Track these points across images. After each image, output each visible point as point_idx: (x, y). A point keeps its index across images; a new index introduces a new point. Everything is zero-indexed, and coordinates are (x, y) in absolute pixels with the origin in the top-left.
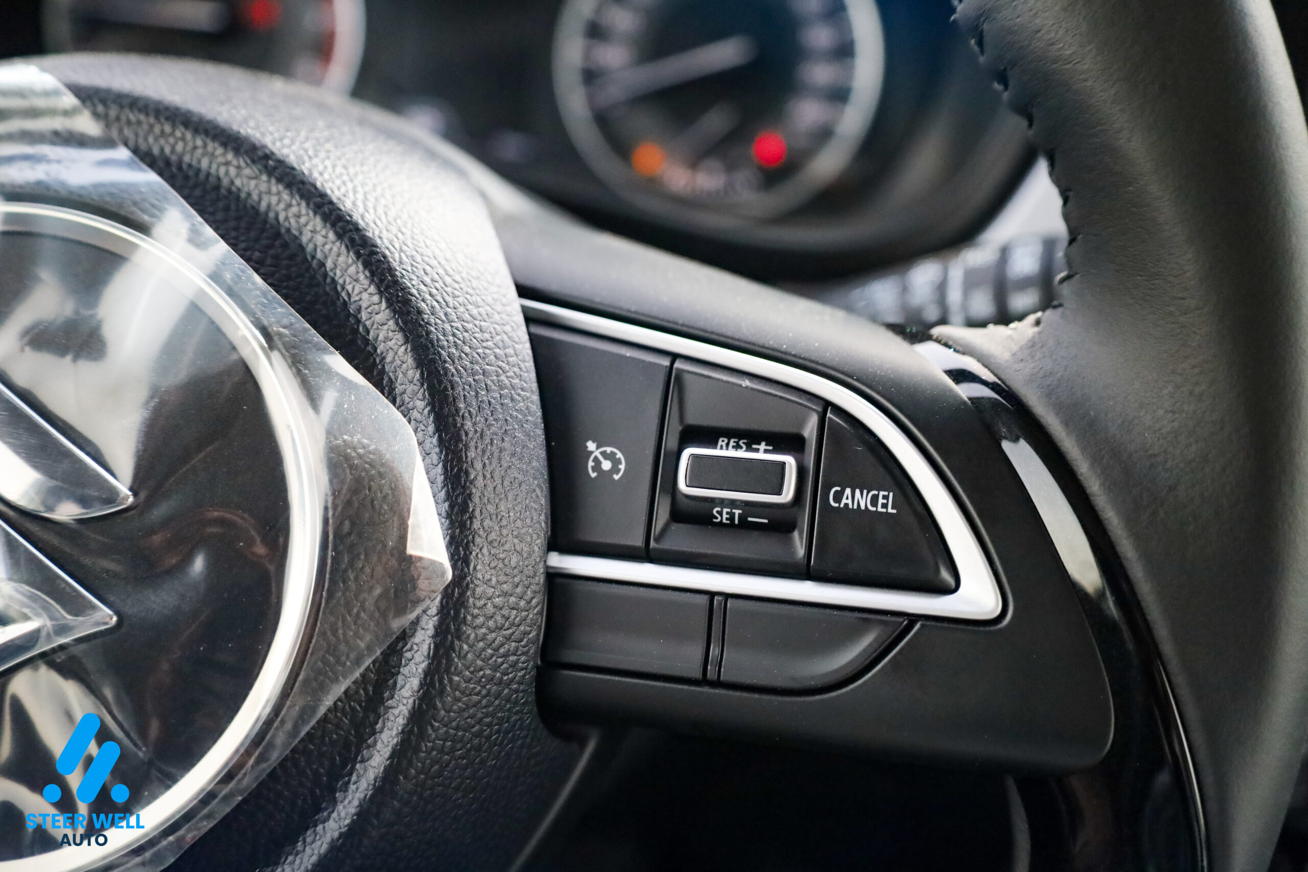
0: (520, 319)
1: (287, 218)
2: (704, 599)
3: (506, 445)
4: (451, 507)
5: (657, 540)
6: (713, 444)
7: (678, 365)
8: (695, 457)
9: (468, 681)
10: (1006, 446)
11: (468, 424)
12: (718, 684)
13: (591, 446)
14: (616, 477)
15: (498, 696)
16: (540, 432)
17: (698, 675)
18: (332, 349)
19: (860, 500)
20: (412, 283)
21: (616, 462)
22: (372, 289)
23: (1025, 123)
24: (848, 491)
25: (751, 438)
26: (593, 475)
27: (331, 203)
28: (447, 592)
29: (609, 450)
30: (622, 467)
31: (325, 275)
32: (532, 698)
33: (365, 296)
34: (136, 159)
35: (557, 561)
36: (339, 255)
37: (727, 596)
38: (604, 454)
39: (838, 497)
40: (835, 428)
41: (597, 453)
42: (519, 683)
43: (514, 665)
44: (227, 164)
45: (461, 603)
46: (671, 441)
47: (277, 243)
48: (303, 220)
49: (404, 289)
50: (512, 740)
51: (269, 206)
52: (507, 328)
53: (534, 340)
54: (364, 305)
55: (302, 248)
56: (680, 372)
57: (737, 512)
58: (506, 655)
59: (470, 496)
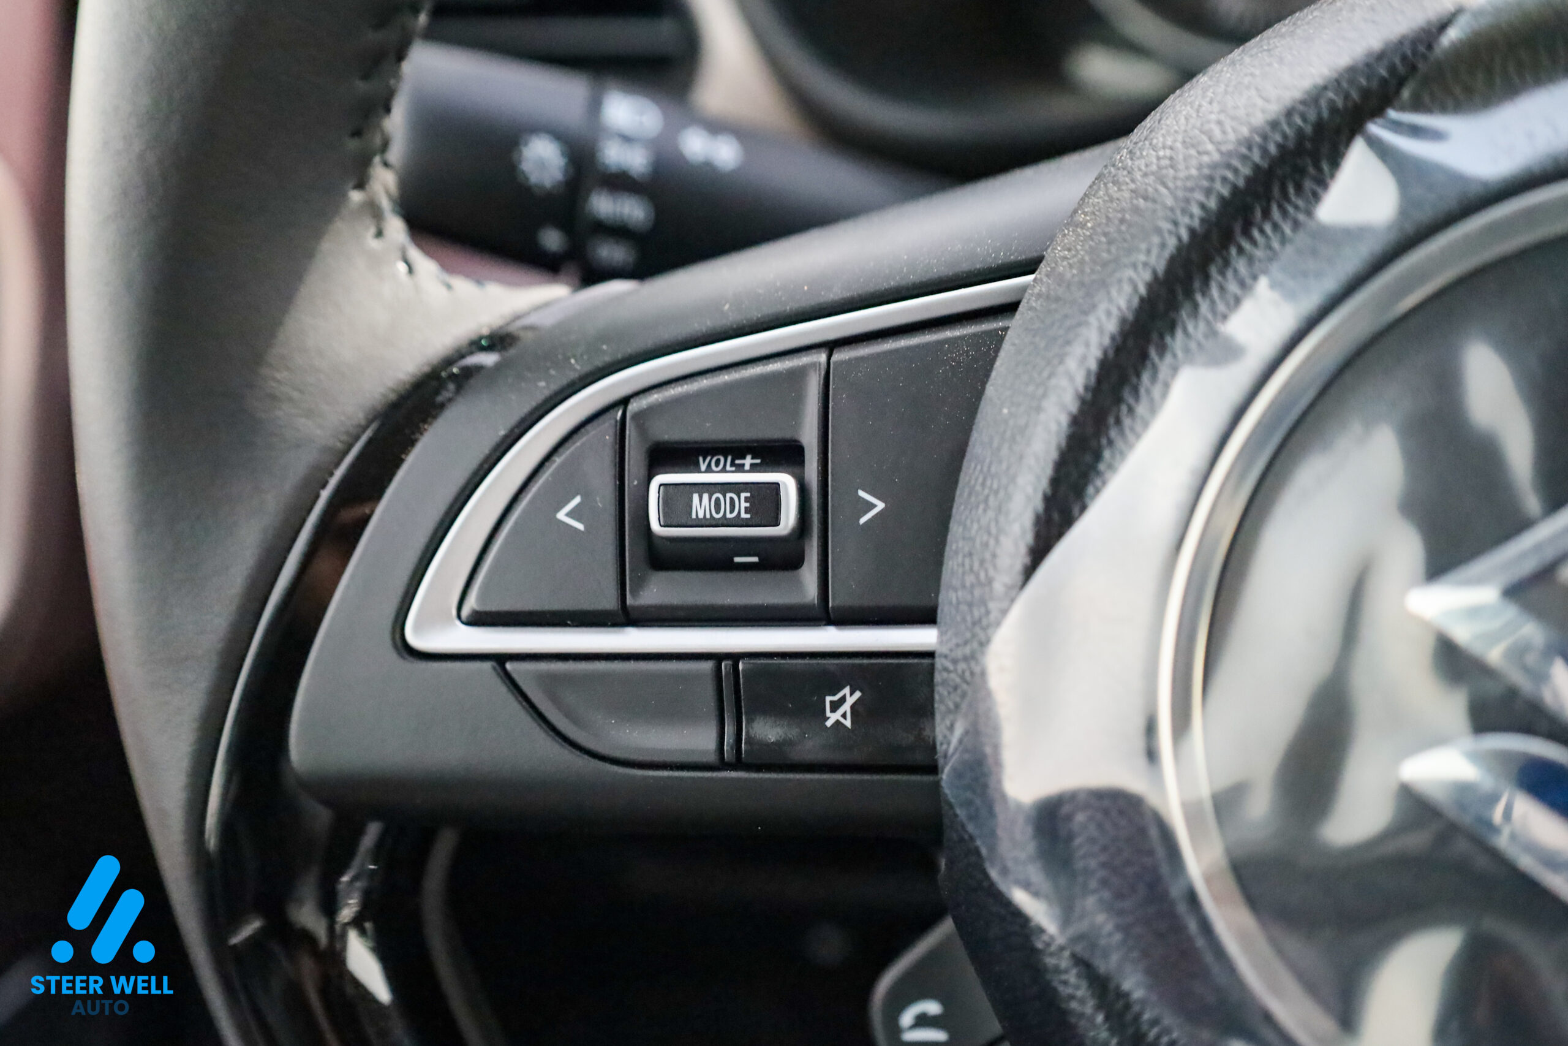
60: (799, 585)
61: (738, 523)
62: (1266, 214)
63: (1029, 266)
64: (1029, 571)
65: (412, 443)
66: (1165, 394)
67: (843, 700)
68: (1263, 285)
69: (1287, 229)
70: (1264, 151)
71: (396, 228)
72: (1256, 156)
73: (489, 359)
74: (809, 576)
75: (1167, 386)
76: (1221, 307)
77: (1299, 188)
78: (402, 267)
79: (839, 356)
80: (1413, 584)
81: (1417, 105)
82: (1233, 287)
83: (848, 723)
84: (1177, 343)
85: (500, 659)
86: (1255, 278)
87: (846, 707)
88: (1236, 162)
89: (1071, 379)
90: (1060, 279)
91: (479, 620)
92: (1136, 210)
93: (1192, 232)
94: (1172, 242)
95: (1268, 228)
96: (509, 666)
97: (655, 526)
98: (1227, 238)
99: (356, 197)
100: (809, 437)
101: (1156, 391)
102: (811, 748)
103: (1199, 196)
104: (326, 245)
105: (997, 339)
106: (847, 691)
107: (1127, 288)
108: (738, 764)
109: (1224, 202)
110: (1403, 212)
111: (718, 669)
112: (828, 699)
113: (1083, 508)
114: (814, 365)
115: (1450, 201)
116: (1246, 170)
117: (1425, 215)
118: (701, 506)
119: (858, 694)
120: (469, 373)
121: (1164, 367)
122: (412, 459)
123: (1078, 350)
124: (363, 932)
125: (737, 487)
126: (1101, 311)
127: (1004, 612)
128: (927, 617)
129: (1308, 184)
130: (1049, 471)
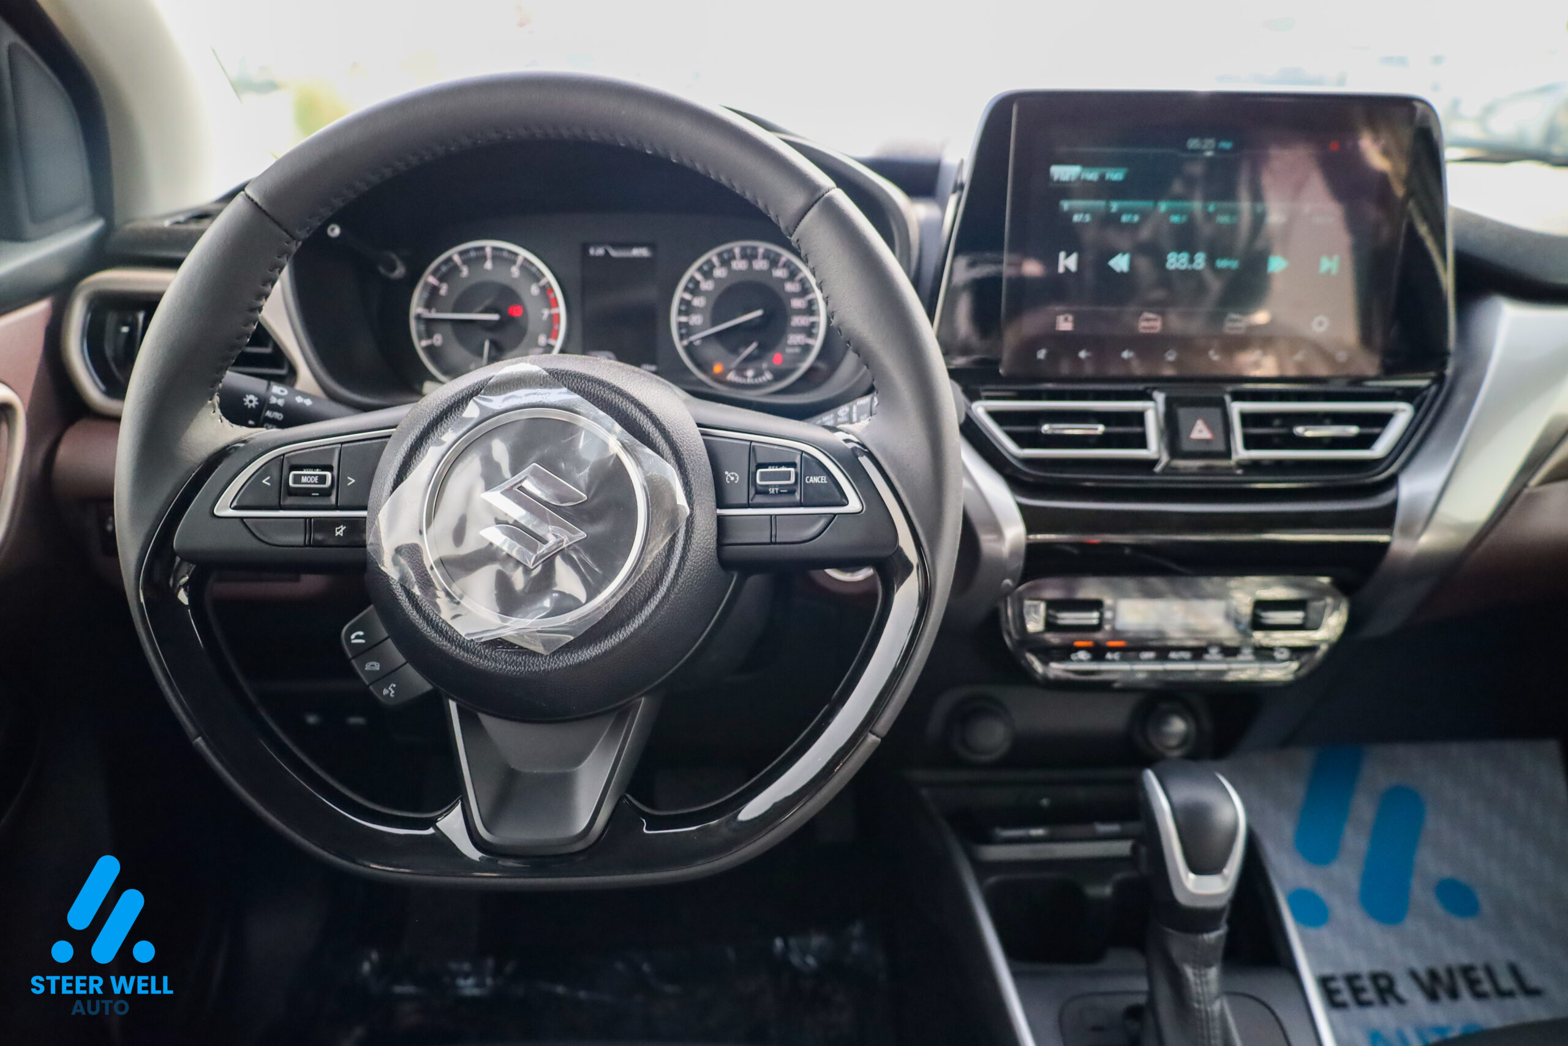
0: (699, 433)
1: (622, 406)
2: (769, 517)
3: (700, 472)
4: (686, 492)
5: (752, 500)
6: (767, 468)
7: (753, 444)
8: (761, 473)
9: (697, 547)
10: (860, 458)
11: (689, 466)
12: (775, 543)
13: (726, 473)
14: (736, 482)
15: (706, 553)
16: (710, 468)
17: (768, 541)
18: (644, 446)
19: (815, 480)
20: (665, 423)
21: (735, 477)
22: (653, 426)
23: (856, 355)
24: (811, 477)
25: (780, 465)
26: (728, 482)
27: (636, 400)
28: (688, 520)
29: (733, 473)
30: (738, 478)
31: (637, 423)
32: (716, 555)
33: (651, 429)
34: (570, 391)
35: (719, 511)
36: (641, 416)
37: (776, 515)
38: (731, 475)
39: (809, 480)
40: (806, 459)
41: (729, 475)
42: (712, 549)
43: (710, 543)
44: (600, 390)
45: (692, 523)
46: (753, 468)
47: (620, 414)
48: (627, 406)
49: (663, 425)
50: (711, 569)
51: (616, 402)
52: (696, 436)
53: (704, 440)
54: (651, 431)
55: (628, 415)
56: (754, 446)
57: (777, 489)
58: (707, 539)
59: (692, 489)
60: (330, 500)
61: (314, 483)
62: (451, 415)
63: (395, 427)
64: (392, 492)
65: (221, 463)
66: (426, 452)
67: (341, 529)
68: (450, 430)
69: (456, 418)
70: (451, 402)
71: (218, 411)
72: (449, 402)
73: (242, 445)
74: (333, 499)
75: (427, 451)
76: (440, 434)
77: (458, 410)
78: (220, 420)
79: (344, 445)
80: (482, 492)
81: (484, 394)
82: (443, 430)
83: (342, 535)
84: (430, 441)
85: (242, 518)
86: (448, 428)
87: (341, 531)
88: (444, 404)
89: (404, 449)
90: (403, 428)
91: (235, 508)
92: (421, 413)
93: (434, 418)
94: (429, 420)
95: (451, 417)
96: (244, 520)
97: (291, 484)
98: (442, 420)
99: (209, 402)
100: (335, 464)
101: (425, 452)
102: (331, 541)
103: (435, 410)
104: (200, 413)
105: (386, 443)
106: (342, 526)
107: (418, 429)
108: (310, 546)
109: (441, 412)
110: (480, 415)
111: (306, 521)
112: (337, 529)
113: (406, 478)
114: (338, 447)
115: (491, 414)
116: (446, 405)
117: (486, 416)
118: (304, 479)
119: (345, 527)
120: (236, 448)
121: (426, 447)
122: (220, 467)
123: (406, 442)
124: (185, 590)
125: (315, 475)
126: (412, 435)
127: (385, 502)
128: (365, 508)
129: (460, 409)
130: (398, 469)
